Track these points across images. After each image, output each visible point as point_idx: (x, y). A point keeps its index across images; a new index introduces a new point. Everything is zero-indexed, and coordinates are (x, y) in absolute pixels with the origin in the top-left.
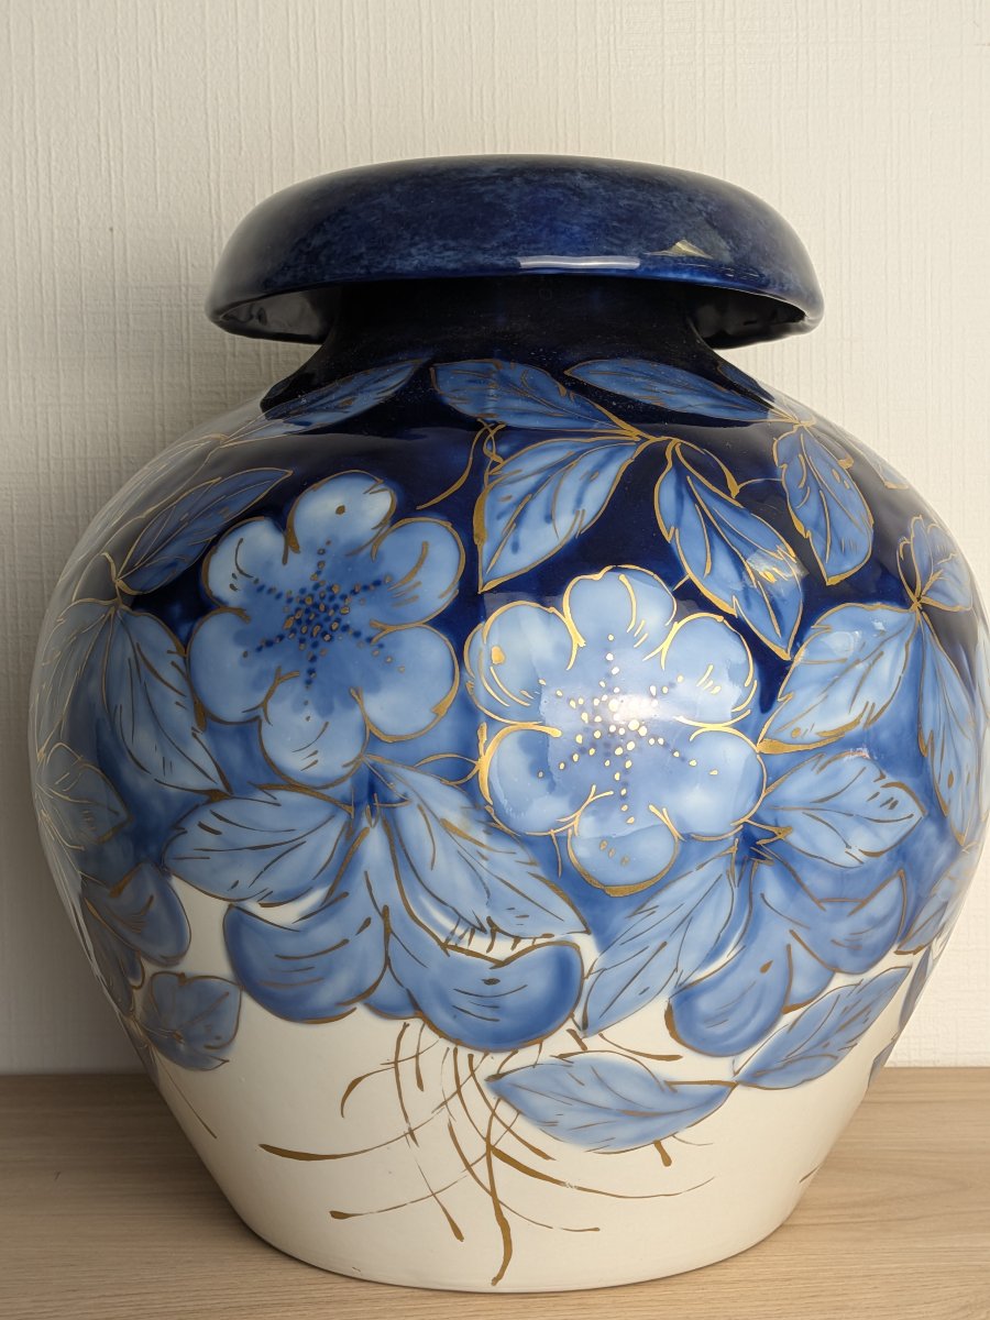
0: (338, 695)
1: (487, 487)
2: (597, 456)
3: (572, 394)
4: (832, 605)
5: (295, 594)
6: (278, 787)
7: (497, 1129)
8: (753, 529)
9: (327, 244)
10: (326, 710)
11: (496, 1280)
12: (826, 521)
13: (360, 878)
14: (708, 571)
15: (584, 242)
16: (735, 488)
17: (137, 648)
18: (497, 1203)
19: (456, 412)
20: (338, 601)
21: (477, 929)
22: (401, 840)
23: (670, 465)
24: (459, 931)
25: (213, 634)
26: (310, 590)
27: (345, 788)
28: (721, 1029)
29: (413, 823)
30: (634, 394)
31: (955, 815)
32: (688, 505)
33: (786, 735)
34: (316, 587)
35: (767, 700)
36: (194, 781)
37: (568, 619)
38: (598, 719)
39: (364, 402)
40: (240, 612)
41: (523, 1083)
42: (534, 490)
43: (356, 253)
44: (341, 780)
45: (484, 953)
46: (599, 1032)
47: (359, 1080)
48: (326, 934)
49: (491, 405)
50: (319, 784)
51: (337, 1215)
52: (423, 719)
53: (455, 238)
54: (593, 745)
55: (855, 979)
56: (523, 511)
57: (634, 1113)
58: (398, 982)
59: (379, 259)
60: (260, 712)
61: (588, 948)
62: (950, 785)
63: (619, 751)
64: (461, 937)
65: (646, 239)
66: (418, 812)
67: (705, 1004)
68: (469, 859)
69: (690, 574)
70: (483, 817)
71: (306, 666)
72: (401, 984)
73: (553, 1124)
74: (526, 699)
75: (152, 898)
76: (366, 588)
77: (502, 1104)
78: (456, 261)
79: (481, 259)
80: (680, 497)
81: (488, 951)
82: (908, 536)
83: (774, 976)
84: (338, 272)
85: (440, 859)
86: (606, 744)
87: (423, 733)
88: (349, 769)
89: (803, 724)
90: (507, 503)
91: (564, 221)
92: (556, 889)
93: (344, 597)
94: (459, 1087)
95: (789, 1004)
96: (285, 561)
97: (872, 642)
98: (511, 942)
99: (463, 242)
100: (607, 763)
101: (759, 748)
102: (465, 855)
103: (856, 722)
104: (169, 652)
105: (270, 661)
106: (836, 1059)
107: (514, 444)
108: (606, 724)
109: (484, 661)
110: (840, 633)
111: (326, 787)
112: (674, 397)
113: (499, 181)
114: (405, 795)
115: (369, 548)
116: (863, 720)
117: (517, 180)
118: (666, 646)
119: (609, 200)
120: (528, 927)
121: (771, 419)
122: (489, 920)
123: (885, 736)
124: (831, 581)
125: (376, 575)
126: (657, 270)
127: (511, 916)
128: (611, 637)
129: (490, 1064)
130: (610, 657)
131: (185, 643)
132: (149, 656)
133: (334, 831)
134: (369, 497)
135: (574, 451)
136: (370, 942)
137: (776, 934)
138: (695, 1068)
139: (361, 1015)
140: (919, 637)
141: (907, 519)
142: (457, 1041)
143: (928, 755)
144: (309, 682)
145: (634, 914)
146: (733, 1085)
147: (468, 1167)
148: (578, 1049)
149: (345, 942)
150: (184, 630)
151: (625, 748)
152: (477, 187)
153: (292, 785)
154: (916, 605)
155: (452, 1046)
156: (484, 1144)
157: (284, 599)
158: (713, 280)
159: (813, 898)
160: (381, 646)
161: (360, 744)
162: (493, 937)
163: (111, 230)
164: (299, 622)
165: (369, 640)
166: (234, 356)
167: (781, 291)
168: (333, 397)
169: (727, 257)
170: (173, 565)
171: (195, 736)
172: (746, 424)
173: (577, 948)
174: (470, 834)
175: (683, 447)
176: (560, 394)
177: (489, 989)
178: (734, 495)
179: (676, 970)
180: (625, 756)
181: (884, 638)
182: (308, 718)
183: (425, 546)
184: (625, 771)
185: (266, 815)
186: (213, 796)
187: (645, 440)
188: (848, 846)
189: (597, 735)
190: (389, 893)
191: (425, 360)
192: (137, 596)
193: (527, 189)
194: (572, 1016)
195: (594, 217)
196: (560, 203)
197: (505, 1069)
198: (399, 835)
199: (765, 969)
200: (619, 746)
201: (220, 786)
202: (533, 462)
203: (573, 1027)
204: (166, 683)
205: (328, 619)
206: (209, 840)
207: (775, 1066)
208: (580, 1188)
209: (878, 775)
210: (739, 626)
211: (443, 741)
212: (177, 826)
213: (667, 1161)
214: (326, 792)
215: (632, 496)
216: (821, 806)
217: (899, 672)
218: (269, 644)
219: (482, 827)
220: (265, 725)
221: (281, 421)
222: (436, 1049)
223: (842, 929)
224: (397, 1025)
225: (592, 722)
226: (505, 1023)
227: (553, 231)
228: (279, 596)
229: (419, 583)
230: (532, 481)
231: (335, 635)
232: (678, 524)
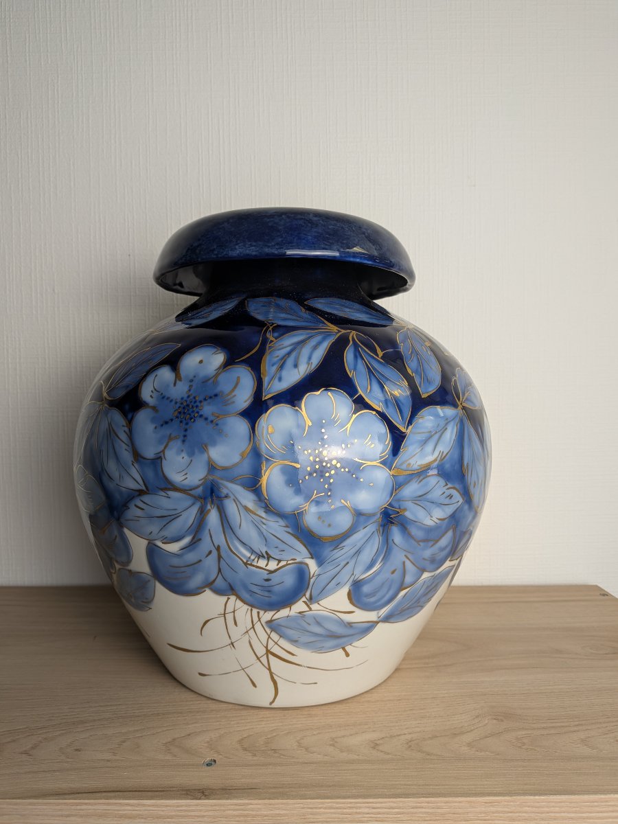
0: (196, 447)
1: (268, 351)
2: (319, 338)
3: (307, 312)
4: (424, 407)
5: (179, 400)
6: (169, 489)
7: (271, 643)
8: (389, 372)
9: (200, 245)
10: (191, 454)
11: (271, 703)
12: (421, 369)
13: (206, 532)
14: (368, 391)
16: (380, 353)
17: (110, 424)
18: (271, 674)
19: (256, 319)
20: (198, 403)
21: (260, 556)
22: (225, 516)
23: (351, 342)
24: (253, 557)
25: (143, 419)
26: (185, 399)
27: (200, 490)
28: (372, 600)
29: (231, 507)
31: (475, 499)
32: (359, 361)
33: (404, 467)
34: (188, 397)
35: (396, 450)
36: (132, 485)
37: (304, 412)
38: (317, 460)
39: (215, 315)
40: (154, 408)
41: (283, 624)
42: (289, 354)
43: (212, 248)
44: (198, 487)
45: (264, 567)
46: (317, 602)
47: (208, 621)
48: (191, 557)
49: (271, 316)
50: (187, 488)
51: (200, 674)
52: (236, 459)
53: (255, 241)
54: (316, 472)
55: (432, 574)
56: (284, 363)
57: (333, 636)
58: (224, 579)
59: (222, 251)
60: (162, 454)
61: (312, 565)
62: (474, 487)
63: (327, 475)
64: (254, 560)
65: (341, 243)
66: (233, 502)
67: (366, 589)
68: (257, 524)
69: (361, 392)
70: (263, 505)
71: (183, 433)
72: (226, 581)
73: (296, 641)
74: (284, 450)
75: (116, 537)
76: (211, 397)
77: (273, 633)
78: (256, 251)
79: (267, 250)
80: (356, 357)
81: (266, 566)
82: (456, 376)
83: (397, 575)
84: (204, 257)
85: (244, 525)
86: (321, 472)
87: (236, 465)
88: (201, 482)
89: (412, 461)
90: (277, 359)
91: (305, 234)
92: (298, 538)
93: (201, 402)
94: (253, 625)
95: (404, 586)
96: (175, 384)
97: (442, 423)
98: (276, 562)
99: (258, 242)
100: (322, 480)
101: (391, 473)
102: (255, 523)
103: (435, 460)
104: (123, 426)
105: (167, 431)
106: (422, 607)
107: (280, 333)
108: (321, 462)
109: (265, 432)
110: (428, 419)
111: (191, 490)
112: (352, 314)
113: (276, 217)
114: (227, 494)
115: (213, 379)
116: (439, 459)
117: (283, 216)
118: (349, 425)
119: (324, 226)
120: (285, 556)
121: (394, 324)
122: (266, 552)
123: (447, 466)
124: (424, 396)
125: (216, 391)
126: (345, 257)
127: (276, 550)
128: (324, 421)
129: (267, 616)
130: (323, 430)
131: (130, 422)
132: (115, 429)
133: (194, 510)
134: (215, 356)
135: (308, 336)
136: (211, 562)
137: (398, 557)
138: (360, 616)
139: (208, 594)
140: (461, 421)
141: (455, 369)
142: (252, 606)
143: (466, 475)
144: (184, 441)
145: (334, 550)
146: (377, 623)
147: (258, 658)
148: (307, 609)
149: (200, 561)
150: (130, 416)
151: (330, 473)
152: (266, 219)
153: (176, 489)
154: (460, 407)
155: (250, 608)
156: (265, 649)
157: (173, 402)
158: (370, 263)
159: (415, 540)
160: (217, 424)
161: (207, 470)
162: (268, 561)
163: (129, 255)
164: (180, 413)
165: (212, 421)
166: (177, 305)
167: (399, 269)
168: (203, 313)
169: (376, 253)
170: (128, 386)
171: (133, 464)
172: (385, 326)
173: (307, 565)
174: (258, 513)
175: (357, 335)
176: (302, 312)
177: (266, 584)
178: (380, 356)
179: (353, 574)
180: (330, 477)
181: (447, 421)
182: (183, 458)
183: (238, 378)
184: (330, 484)
185: (165, 502)
186: (141, 493)
187: (339, 331)
188: (432, 517)
189: (317, 466)
190: (220, 539)
191: (242, 298)
192: (112, 400)
193: (288, 220)
194: (305, 595)
195: (318, 233)
196: (303, 226)
197: (275, 617)
198: (224, 513)
199: (393, 573)
200: (327, 472)
201: (144, 488)
202: (289, 341)
203: (305, 600)
204: (121, 440)
205: (193, 412)
206: (139, 513)
207: (396, 613)
208: (308, 667)
209: (444, 484)
210: (383, 416)
211: (246, 469)
212: (125, 506)
213: (347, 655)
214: (192, 492)
215: (333, 359)
216: (420, 499)
217: (454, 437)
218: (166, 423)
219: (263, 510)
220: (164, 461)
221: (180, 323)
222: (243, 611)
223: (427, 553)
224: (224, 599)
225: (315, 461)
226: (274, 598)
227: (300, 238)
228: (171, 401)
229: (235, 396)
230: (288, 349)
231: (196, 419)
232: (355, 369)
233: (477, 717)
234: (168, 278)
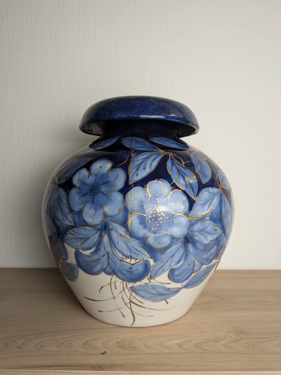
0: (98, 206)
1: (131, 162)
2: (155, 156)
3: (150, 144)
4: (204, 188)
5: (90, 184)
6: (85, 226)
7: (132, 298)
8: (187, 172)
9: (101, 113)
10: (96, 209)
11: (132, 325)
12: (202, 171)
13: (102, 246)
14: (178, 180)
15: (153, 112)
16: (183, 163)
17: (59, 195)
18: (132, 311)
19: (126, 147)
20: (99, 186)
21: (127, 257)
22: (111, 238)
23: (170, 158)
24: (124, 258)
25: (74, 193)
26: (93, 183)
28: (179, 278)
29: (114, 234)
30: (162, 144)
31: (227, 231)
32: (174, 167)
33: (194, 216)
34: (95, 183)
35: (191, 208)
36: (69, 223)
37: (148, 191)
38: (154, 212)
39: (107, 145)
40: (79, 188)
41: (137, 288)
42: (141, 163)
43: (106, 114)
44: (99, 225)
45: (129, 262)
46: (154, 279)
47: (103, 287)
48: (95, 257)
49: (133, 146)
50: (94, 225)
51: (99, 311)
52: (116, 212)
53: (126, 111)
54: (153, 218)
55: (207, 266)
56: (139, 167)
57: (161, 294)
58: (111, 267)
59: (110, 115)
60: (82, 209)
61: (152, 262)
62: (227, 225)
63: (159, 219)
64: (124, 259)
65: (165, 112)
66: (115, 232)
67: (176, 273)
68: (126, 242)
69: (174, 181)
70: (129, 234)
71: (92, 200)
72: (111, 268)
73: (144, 297)
74: (139, 208)
75: (61, 247)
76: (105, 183)
77: (133, 293)
78: (126, 116)
79: (131, 115)
80: (172, 165)
82: (218, 174)
83: (191, 266)
84: (102, 118)
85: (120, 242)
86: (156, 218)
87: (117, 215)
88: (100, 222)
89: (198, 213)
90: (135, 166)
91: (149, 108)
92: (145, 249)
93: (100, 185)
94: (124, 289)
95: (194, 271)
96: (89, 177)
97: (212, 196)
98: (135, 260)
99: (127, 112)
100: (156, 222)
101: (189, 219)
102: (125, 241)
103: (209, 213)
104: (65, 196)
105: (85, 199)
106: (202, 281)
107: (137, 153)
108: (156, 213)
109: (130, 199)
110: (205, 193)
112: (171, 145)
113: (135, 100)
114: (112, 228)
115: (106, 175)
116: (210, 213)
117: (139, 100)
118: (169, 197)
119: (158, 104)
120: (139, 257)
121: (189, 149)
122: (130, 255)
123: (214, 216)
124: (203, 183)
125: (107, 180)
126: (167, 118)
127: (135, 255)
128: (157, 195)
129: (130, 285)
130: (157, 199)
131: (68, 194)
132: (61, 197)
133: (97, 235)
134: (107, 164)
135: (150, 155)
136: (105, 260)
137: (191, 258)
138: (174, 285)
139: (103, 274)
140: (221, 195)
141: (218, 170)
142: (123, 280)
143: (223, 220)
144: (92, 203)
145: (162, 254)
146: (181, 288)
147: (126, 304)
148: (149, 282)
149: (100, 259)
150: (68, 191)
152: (131, 101)
153: (88, 225)
154: (220, 188)
155: (122, 281)
156: (129, 300)
158: (179, 121)
159: (199, 250)
160: (108, 196)
161: (103, 217)
162: (131, 259)
163: (68, 117)
164: (91, 190)
165: (105, 194)
168: (101, 144)
169: (181, 117)
170: (67, 178)
171: (69, 214)
172: (185, 150)
173: (149, 261)
174: (126, 237)
175: (172, 154)
176: (148, 144)
177: (130, 270)
178: (183, 165)
179: (170, 266)
180: (160, 221)
181: (214, 195)
182: (92, 211)
183: (118, 174)
184: (160, 224)
185: (83, 231)
186: (72, 227)
187: (164, 153)
188: (207, 239)
189: (154, 216)
190: (109, 249)
191: (120, 137)
192: (60, 184)
193: (141, 102)
194: (148, 275)
195: (155, 107)
196: (148, 104)
197: (134, 286)
199: (189, 265)
200: (159, 218)
201: (74, 225)
202: (141, 157)
203: (148, 278)
204: (64, 203)
205: (97, 190)
206: (71, 236)
207: (190, 284)
208: (149, 309)
209: (213, 224)
210: (184, 192)
211: (121, 216)
212: (65, 233)
213: (167, 303)
214: (96, 227)
215: (162, 165)
216: (201, 231)
217: (217, 202)
218: (85, 195)
219: (129, 236)
220: (83, 212)
221: (91, 148)
222: (119, 282)
223: (205, 256)
224: (111, 276)
225: (153, 213)
226: (134, 277)
227: (146, 110)
228: (87, 185)
229: (116, 182)
230: (141, 161)
231: (98, 193)
232: (172, 170)
233: (227, 332)
234: (86, 128)
